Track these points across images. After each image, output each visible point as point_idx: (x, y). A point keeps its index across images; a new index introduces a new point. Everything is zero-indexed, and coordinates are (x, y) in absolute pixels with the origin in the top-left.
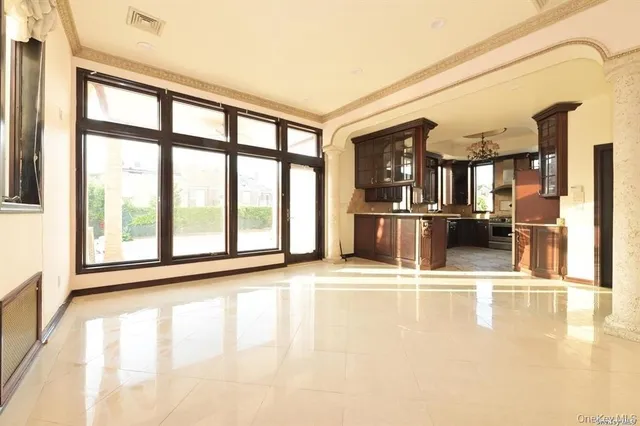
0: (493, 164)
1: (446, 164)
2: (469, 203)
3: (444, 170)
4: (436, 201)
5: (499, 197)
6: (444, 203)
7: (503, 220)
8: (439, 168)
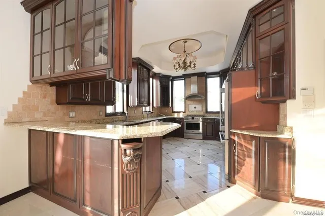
0: (184, 79)
1: (155, 76)
2: (170, 106)
3: (154, 80)
4: (149, 104)
5: (188, 102)
6: (155, 105)
7: (193, 118)
8: (151, 79)
